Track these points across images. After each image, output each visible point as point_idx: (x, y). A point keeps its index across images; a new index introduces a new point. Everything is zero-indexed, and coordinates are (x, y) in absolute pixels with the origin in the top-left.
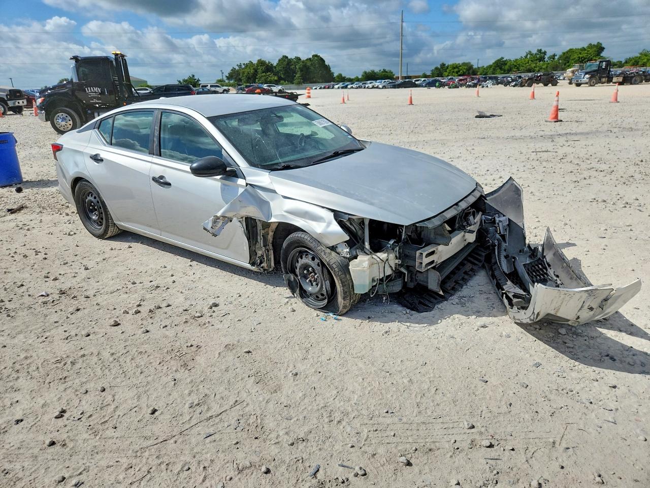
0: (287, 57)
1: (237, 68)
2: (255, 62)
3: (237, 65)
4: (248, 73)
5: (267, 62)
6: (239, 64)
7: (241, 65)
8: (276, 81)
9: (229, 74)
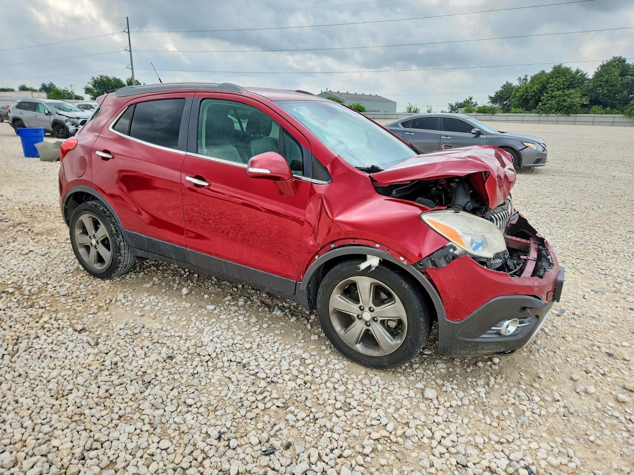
0: (624, 61)
1: (515, 83)
2: (549, 70)
3: (520, 79)
4: (527, 92)
5: (574, 69)
6: (523, 77)
7: (525, 79)
8: (583, 106)
9: (497, 93)
